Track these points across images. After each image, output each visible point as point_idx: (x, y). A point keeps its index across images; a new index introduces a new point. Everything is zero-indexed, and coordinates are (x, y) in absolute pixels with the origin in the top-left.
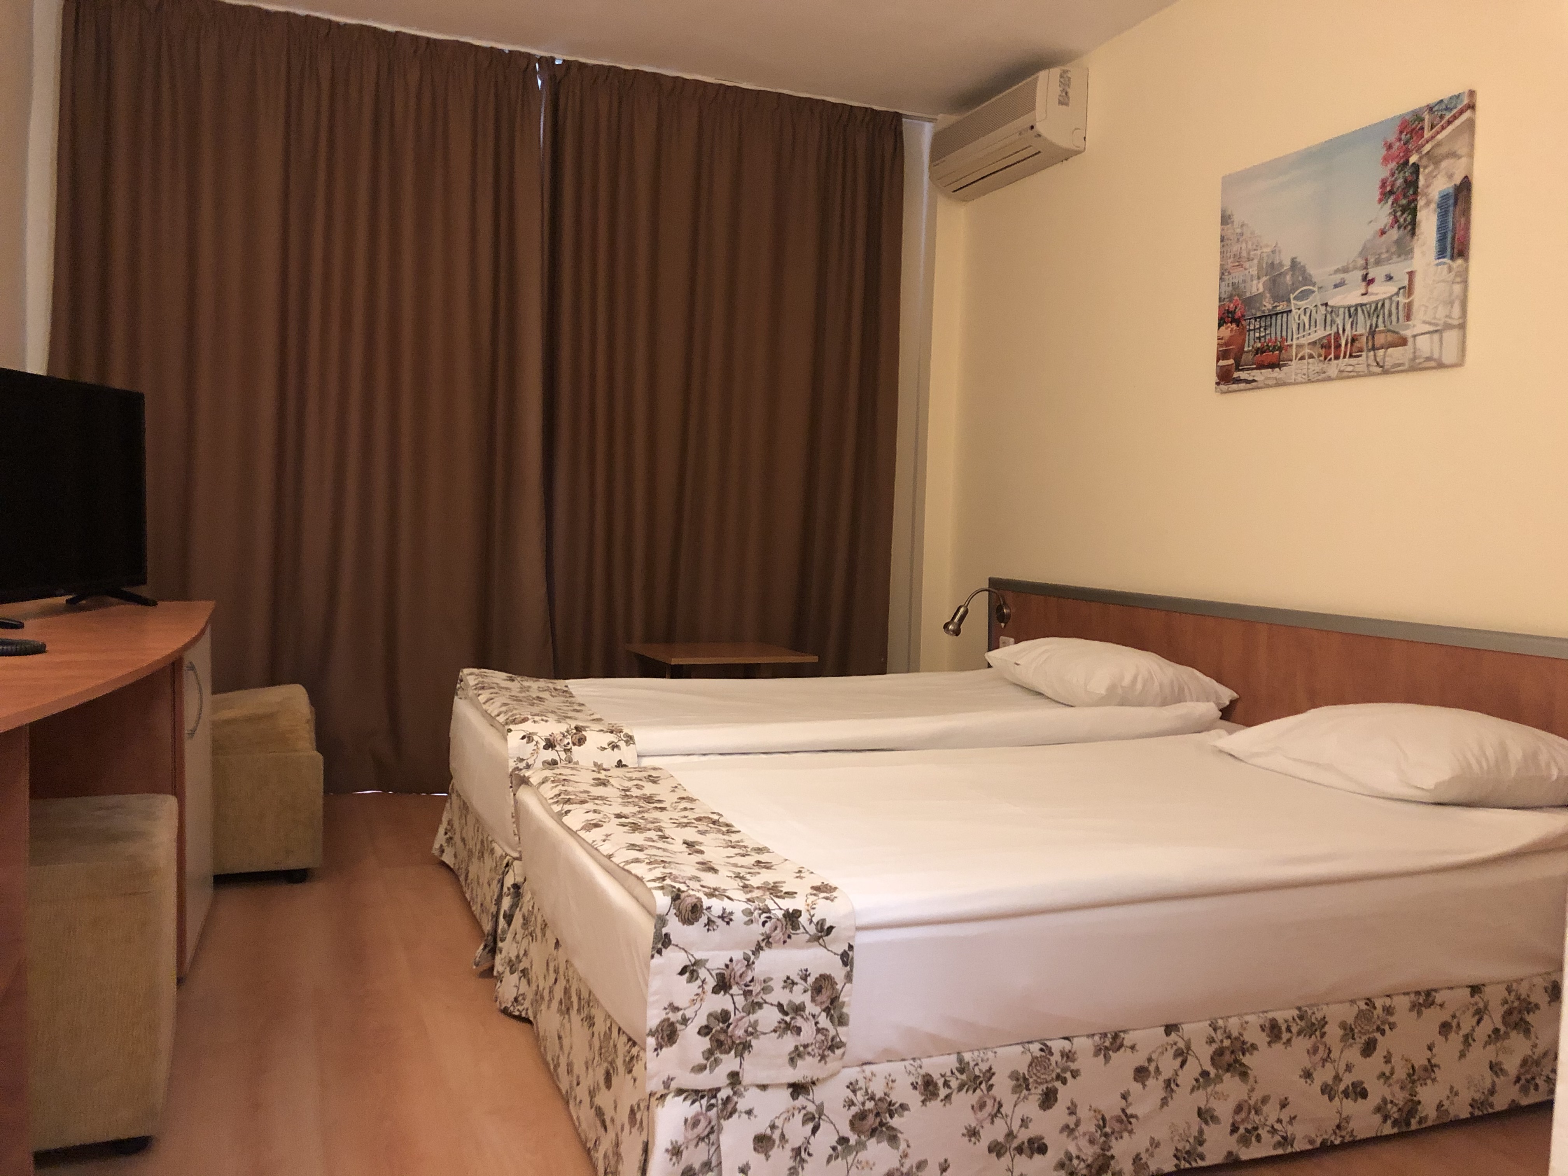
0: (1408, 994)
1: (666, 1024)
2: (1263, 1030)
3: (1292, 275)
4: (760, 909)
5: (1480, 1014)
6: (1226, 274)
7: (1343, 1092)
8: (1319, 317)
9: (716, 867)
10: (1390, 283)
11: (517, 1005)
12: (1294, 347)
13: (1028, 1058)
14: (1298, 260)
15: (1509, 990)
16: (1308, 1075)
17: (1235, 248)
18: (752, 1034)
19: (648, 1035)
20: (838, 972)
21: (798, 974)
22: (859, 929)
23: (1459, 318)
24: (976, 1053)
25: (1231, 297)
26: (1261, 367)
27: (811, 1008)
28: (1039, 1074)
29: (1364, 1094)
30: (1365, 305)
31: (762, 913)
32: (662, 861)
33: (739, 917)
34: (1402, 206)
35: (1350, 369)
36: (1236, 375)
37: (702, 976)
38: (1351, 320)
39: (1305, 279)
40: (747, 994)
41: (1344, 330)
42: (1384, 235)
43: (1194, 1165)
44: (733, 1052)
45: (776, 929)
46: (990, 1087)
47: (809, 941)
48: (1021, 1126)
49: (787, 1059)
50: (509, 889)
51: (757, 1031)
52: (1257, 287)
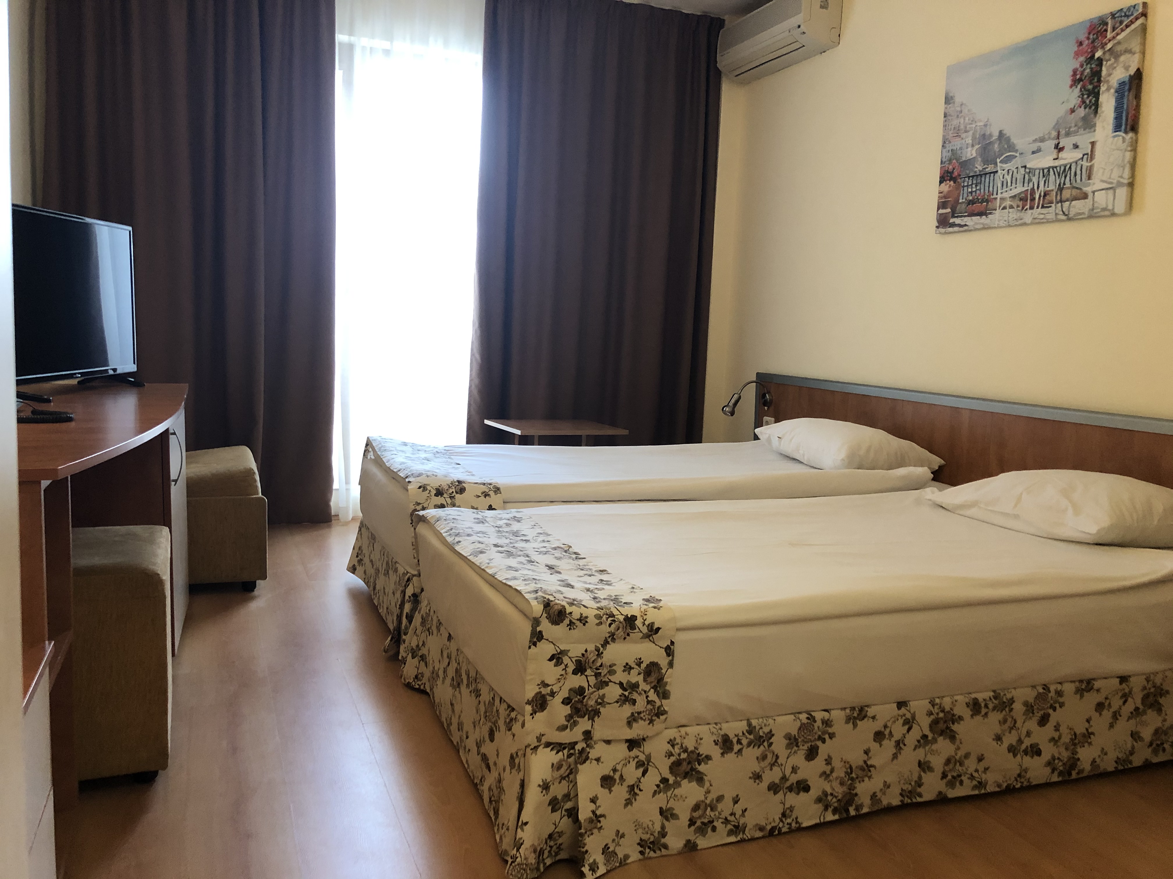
0: (1074, 682)
1: (539, 696)
2: (968, 706)
3: (999, 144)
4: (607, 614)
5: (1125, 697)
6: (947, 143)
7: (1023, 751)
8: (1020, 177)
9: (572, 584)
10: (1077, 150)
11: (417, 681)
12: (999, 199)
13: (798, 724)
14: (1004, 132)
15: (1148, 680)
16: (998, 738)
17: (955, 122)
18: (600, 704)
19: (526, 703)
20: (663, 661)
21: (634, 662)
22: (678, 630)
23: (1129, 179)
24: (761, 720)
25: (950, 160)
26: (972, 214)
27: (643, 686)
28: (805, 736)
29: (1039, 753)
30: (1056, 167)
31: (609, 617)
32: (534, 579)
33: (592, 621)
34: (1088, 90)
35: (1042, 216)
36: (952, 220)
37: (565, 662)
38: (1044, 179)
39: (1009, 147)
40: (597, 675)
41: (1038, 188)
42: (1073, 114)
43: (914, 800)
44: (587, 716)
45: (618, 629)
46: (770, 745)
47: (642, 638)
48: (792, 773)
49: (625, 721)
50: (409, 597)
51: (604, 701)
52: (971, 153)
